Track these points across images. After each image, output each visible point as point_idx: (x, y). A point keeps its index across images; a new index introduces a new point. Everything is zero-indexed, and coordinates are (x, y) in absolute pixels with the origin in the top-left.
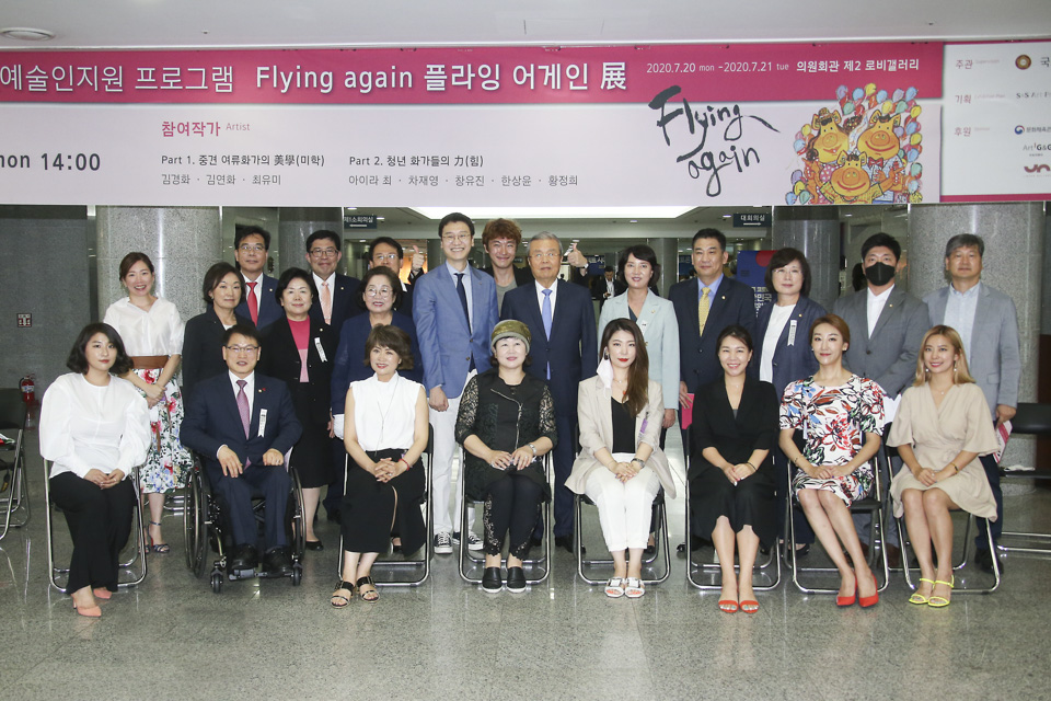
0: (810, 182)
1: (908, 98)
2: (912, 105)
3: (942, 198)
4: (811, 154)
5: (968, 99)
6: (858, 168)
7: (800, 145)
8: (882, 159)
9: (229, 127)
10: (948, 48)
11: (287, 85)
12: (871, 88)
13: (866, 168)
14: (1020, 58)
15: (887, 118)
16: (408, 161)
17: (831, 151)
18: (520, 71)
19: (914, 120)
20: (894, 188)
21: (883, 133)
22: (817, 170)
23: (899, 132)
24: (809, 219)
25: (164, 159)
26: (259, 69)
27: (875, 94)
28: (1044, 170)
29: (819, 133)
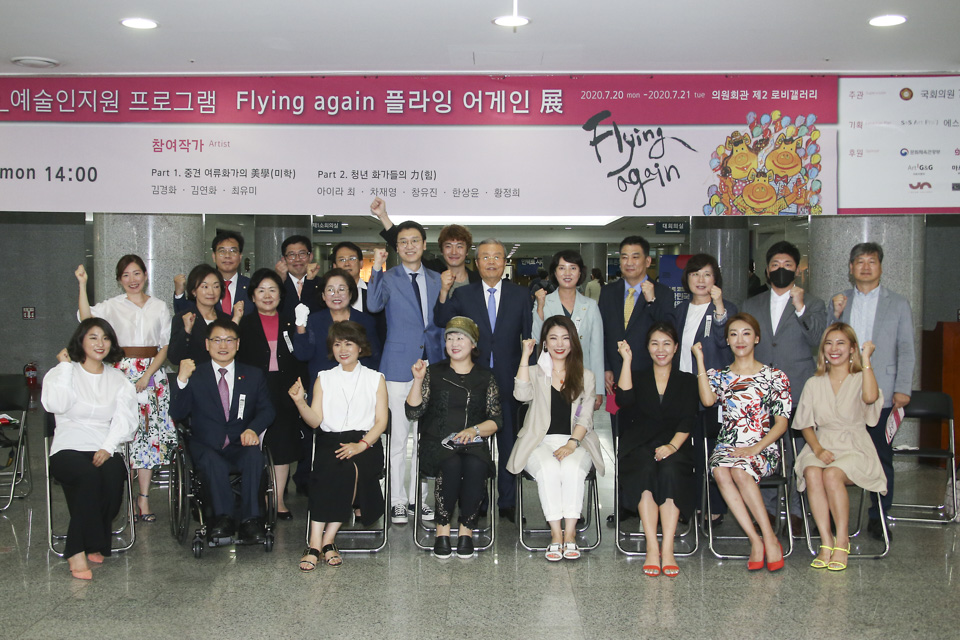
0: (725, 196)
1: (809, 123)
2: (811, 129)
3: (839, 210)
4: (725, 171)
5: (860, 125)
6: (766, 183)
7: (716, 163)
8: (787, 176)
9: (212, 144)
10: (842, 81)
11: (263, 107)
12: (776, 114)
13: (773, 183)
14: (903, 90)
15: (791, 140)
16: (370, 174)
17: (743, 169)
18: (469, 97)
19: (814, 142)
20: (797, 202)
21: (786, 154)
22: (730, 185)
23: (801, 153)
24: (722, 228)
25: (154, 171)
26: (239, 93)
27: (780, 120)
28: (926, 187)
29: (732, 153)
